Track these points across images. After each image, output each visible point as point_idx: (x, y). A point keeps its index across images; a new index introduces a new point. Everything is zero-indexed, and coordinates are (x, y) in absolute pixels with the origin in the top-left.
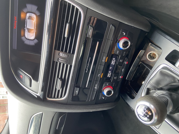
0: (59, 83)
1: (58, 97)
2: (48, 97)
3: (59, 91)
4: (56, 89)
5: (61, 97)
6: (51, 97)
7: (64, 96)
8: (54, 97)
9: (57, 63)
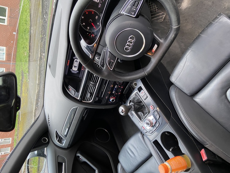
0: (89, 94)
1: (87, 101)
2: (83, 100)
3: (88, 98)
4: (87, 97)
5: (89, 101)
6: (84, 101)
7: (91, 100)
8: (86, 101)
9: (89, 86)
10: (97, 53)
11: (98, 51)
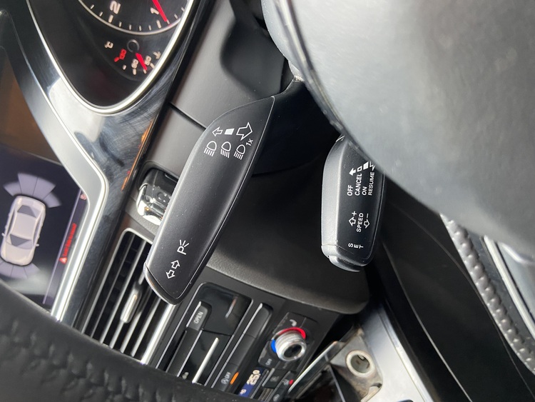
10: (155, 169)
11: (163, 159)
